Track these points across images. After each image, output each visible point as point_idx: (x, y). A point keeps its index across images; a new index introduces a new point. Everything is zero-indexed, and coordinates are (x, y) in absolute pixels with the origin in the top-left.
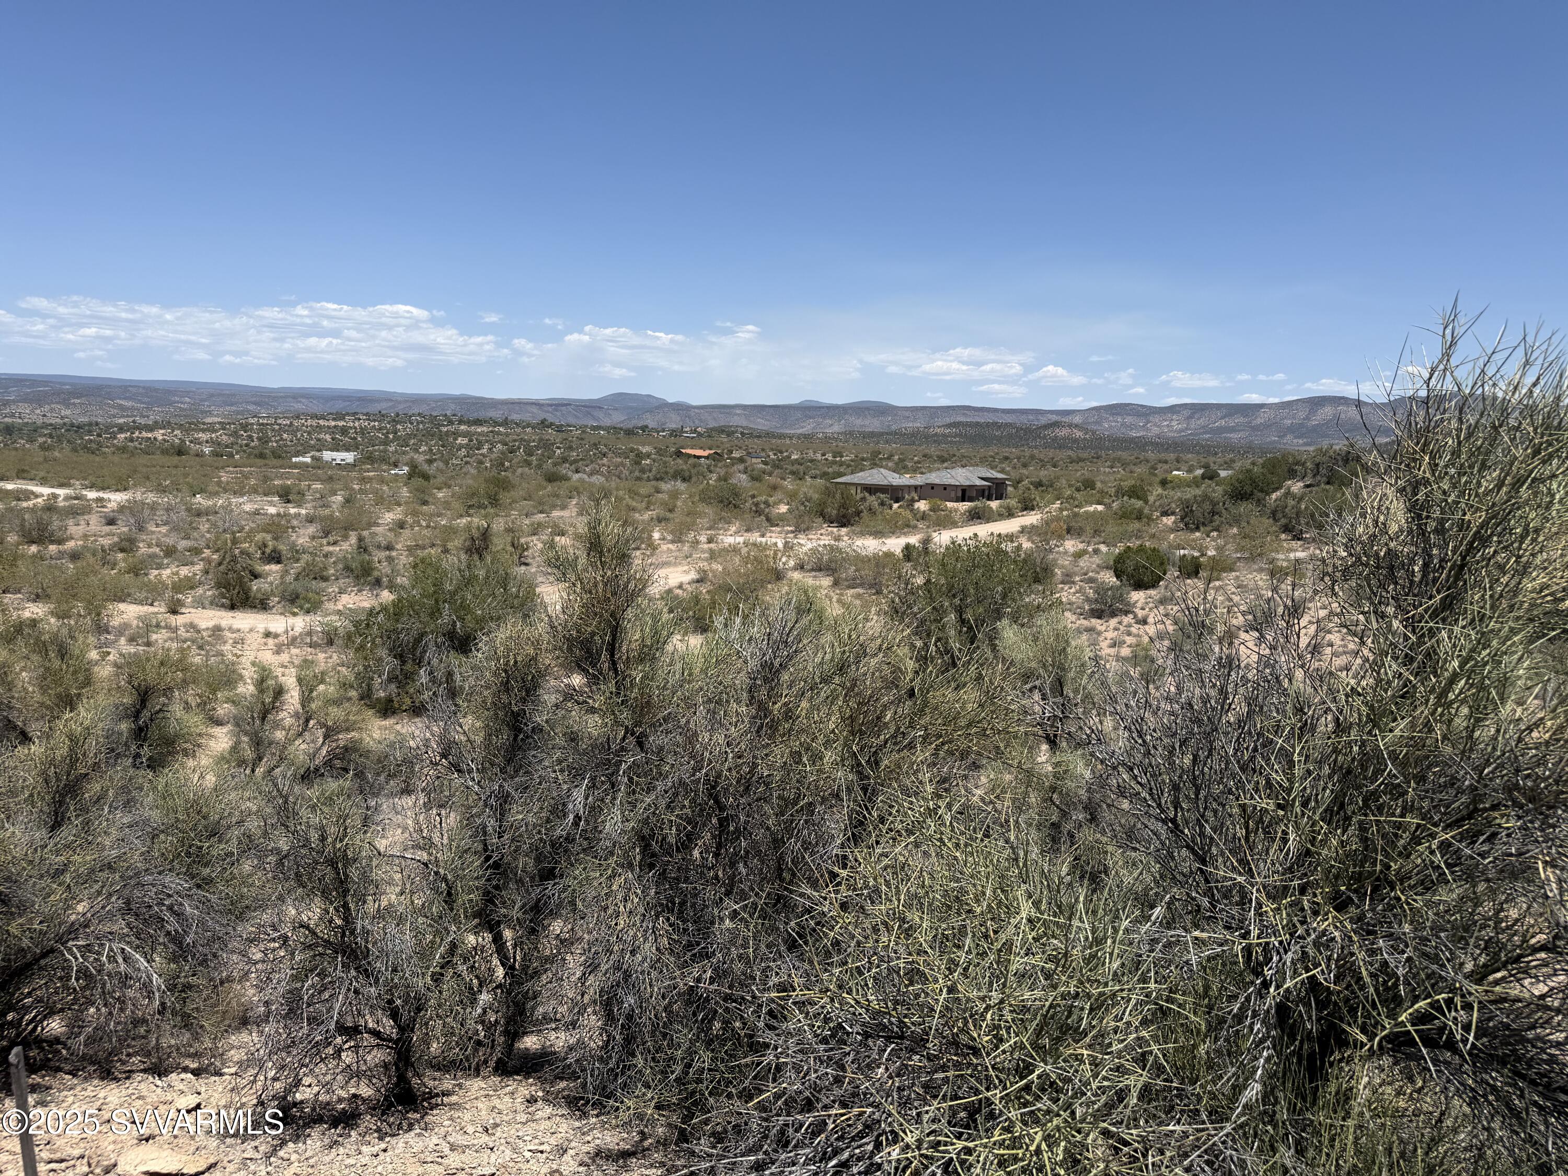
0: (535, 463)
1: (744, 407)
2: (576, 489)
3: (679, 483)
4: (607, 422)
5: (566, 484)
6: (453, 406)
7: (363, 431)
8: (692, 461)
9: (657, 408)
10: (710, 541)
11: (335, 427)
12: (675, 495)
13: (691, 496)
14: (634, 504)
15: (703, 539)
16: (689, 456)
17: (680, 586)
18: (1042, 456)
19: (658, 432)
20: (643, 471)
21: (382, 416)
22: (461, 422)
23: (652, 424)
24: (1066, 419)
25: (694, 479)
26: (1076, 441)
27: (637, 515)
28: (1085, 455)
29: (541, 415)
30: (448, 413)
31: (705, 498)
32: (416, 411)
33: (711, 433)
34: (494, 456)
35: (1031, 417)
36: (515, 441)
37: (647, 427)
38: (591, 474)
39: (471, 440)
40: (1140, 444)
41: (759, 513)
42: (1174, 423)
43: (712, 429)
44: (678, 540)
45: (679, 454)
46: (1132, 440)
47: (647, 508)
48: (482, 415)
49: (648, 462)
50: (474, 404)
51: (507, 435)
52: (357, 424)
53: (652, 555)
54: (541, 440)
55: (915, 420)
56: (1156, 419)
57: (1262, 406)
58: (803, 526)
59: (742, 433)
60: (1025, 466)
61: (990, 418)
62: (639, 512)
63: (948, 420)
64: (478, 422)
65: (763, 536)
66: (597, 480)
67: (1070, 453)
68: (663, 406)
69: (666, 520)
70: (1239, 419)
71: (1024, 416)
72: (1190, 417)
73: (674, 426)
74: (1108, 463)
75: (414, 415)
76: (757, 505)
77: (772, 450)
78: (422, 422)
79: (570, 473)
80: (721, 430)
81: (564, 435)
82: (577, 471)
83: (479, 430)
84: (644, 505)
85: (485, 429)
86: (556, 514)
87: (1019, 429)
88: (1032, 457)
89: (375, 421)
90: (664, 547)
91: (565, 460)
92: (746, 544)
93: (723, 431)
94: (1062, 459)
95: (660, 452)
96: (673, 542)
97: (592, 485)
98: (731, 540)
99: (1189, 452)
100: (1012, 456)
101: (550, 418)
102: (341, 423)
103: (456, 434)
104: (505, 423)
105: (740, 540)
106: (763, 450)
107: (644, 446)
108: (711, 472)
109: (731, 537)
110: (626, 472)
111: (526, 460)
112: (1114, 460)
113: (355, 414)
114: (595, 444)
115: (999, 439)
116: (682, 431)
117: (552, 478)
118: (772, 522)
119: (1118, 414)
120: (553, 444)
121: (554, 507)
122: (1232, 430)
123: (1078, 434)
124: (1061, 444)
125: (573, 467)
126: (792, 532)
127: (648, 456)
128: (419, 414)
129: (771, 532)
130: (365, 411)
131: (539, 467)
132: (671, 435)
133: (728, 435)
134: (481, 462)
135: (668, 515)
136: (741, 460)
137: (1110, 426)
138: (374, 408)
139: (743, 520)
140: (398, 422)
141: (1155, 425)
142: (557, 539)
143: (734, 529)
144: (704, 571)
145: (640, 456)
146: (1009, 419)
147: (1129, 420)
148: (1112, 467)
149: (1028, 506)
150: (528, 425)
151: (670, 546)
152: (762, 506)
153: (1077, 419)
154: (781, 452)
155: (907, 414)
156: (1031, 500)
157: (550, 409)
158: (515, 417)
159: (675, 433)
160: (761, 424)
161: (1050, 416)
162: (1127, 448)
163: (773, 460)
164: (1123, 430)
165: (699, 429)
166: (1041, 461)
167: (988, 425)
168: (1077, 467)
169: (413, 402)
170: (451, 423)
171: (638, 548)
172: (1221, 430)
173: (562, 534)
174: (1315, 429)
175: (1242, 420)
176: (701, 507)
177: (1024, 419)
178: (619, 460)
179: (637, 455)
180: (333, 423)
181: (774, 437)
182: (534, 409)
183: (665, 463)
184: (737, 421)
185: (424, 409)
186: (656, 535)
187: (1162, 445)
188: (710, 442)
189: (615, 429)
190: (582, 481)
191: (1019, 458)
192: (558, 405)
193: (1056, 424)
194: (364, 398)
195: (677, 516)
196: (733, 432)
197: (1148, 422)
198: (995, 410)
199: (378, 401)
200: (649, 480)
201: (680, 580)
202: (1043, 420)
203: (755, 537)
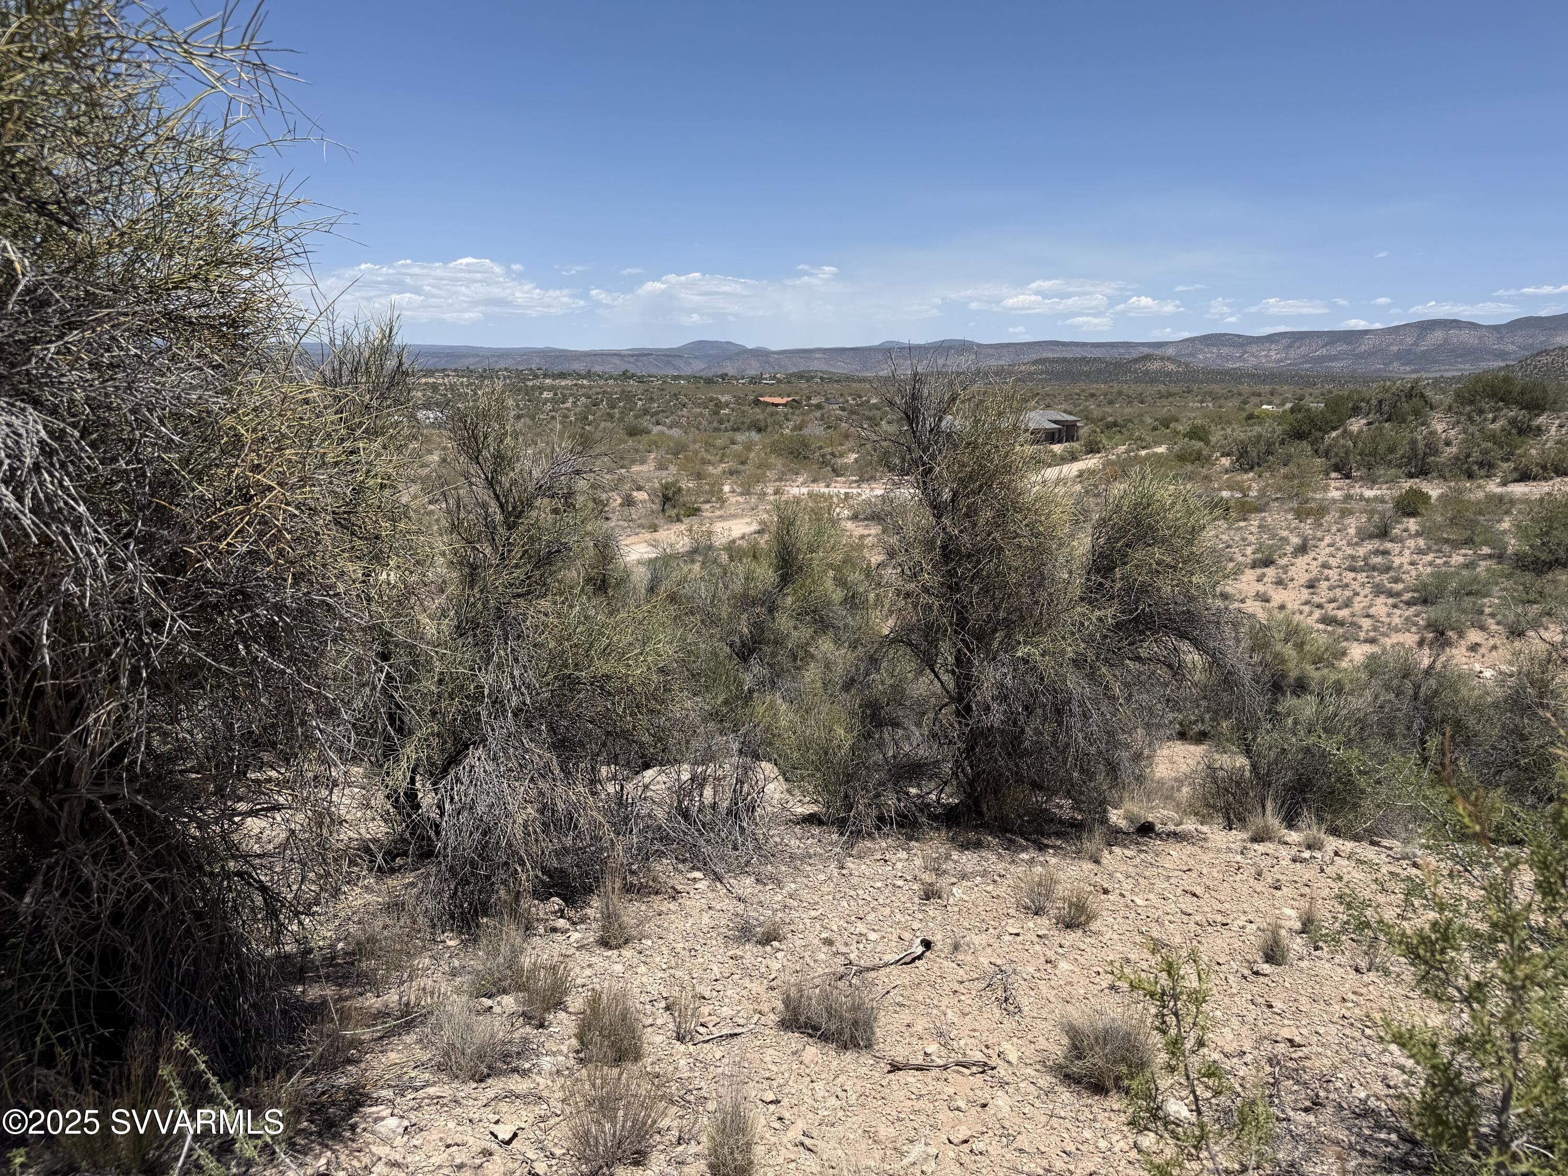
0: (617, 415)
1: (824, 351)
2: (655, 443)
3: (753, 434)
4: (687, 371)
5: (645, 438)
6: (538, 360)
7: (453, 388)
8: (770, 409)
9: (737, 354)
10: (776, 493)
11: (426, 384)
12: (749, 447)
13: (764, 447)
14: (709, 457)
15: (770, 490)
16: (767, 404)
17: (743, 538)
18: (1130, 392)
19: (738, 380)
20: (721, 422)
21: (469, 372)
22: (545, 376)
23: (731, 371)
24: (1158, 352)
25: (770, 429)
26: (1168, 374)
27: (710, 468)
28: (1174, 389)
29: (623, 367)
30: (534, 367)
31: (775, 449)
32: (503, 366)
33: (791, 379)
34: (578, 410)
35: (1122, 351)
36: (598, 393)
37: (726, 375)
38: (671, 427)
39: (556, 394)
40: (1237, 376)
41: (825, 463)
42: (1273, 353)
43: (792, 375)
44: (746, 492)
45: (757, 402)
46: (1228, 372)
47: (721, 461)
48: (566, 367)
49: (727, 411)
50: (557, 357)
51: (590, 387)
52: (446, 381)
53: (721, 508)
54: (623, 392)
55: (1000, 358)
56: (1254, 349)
57: (1366, 332)
58: (866, 476)
59: (821, 378)
60: (1111, 403)
61: (1078, 353)
62: (713, 465)
63: (1035, 357)
64: (562, 376)
65: (828, 486)
66: (676, 432)
67: (1161, 387)
68: (743, 352)
69: (738, 472)
70: (1341, 347)
71: (1115, 350)
72: (1289, 347)
73: (753, 373)
74: (1199, 398)
75: (500, 370)
76: (823, 456)
77: (851, 394)
78: (509, 377)
79: (651, 426)
80: (800, 376)
81: (645, 386)
82: (658, 423)
83: (563, 384)
84: (718, 458)
85: (569, 382)
86: (635, 468)
87: (1108, 364)
88: (1120, 393)
89: (463, 377)
90: (733, 500)
91: (646, 412)
92: (810, 495)
93: (802, 377)
94: (1151, 395)
95: (739, 401)
96: (742, 494)
97: (671, 438)
98: (795, 491)
99: (1287, 383)
100: (1098, 393)
101: (632, 369)
102: (431, 380)
103: (542, 389)
104: (588, 375)
105: (805, 490)
106: (842, 395)
107: (723, 394)
108: (788, 420)
109: (797, 489)
110: (705, 423)
111: (608, 414)
112: (1206, 393)
113: (444, 370)
114: (675, 395)
115: (1087, 375)
116: (761, 378)
117: (633, 432)
118: (837, 472)
119: (1212, 345)
120: (634, 396)
121: (633, 462)
122: (1334, 358)
123: (1171, 367)
124: (1151, 378)
125: (653, 419)
126: (856, 481)
127: (727, 405)
128: (506, 369)
129: (836, 482)
130: (453, 367)
131: (621, 419)
132: (750, 383)
133: (808, 381)
134: (566, 417)
135: (740, 467)
136: (819, 407)
137: (1204, 358)
138: (461, 364)
139: (810, 471)
140: (485, 378)
141: (1253, 355)
142: (635, 494)
143: (801, 480)
144: (765, 523)
145: (719, 405)
146: (1097, 353)
147: (1225, 351)
148: (1202, 402)
149: (1092, 449)
150: (611, 377)
151: (739, 498)
152: (828, 457)
153: (1171, 351)
154: (860, 397)
155: (991, 352)
156: (1097, 443)
157: (632, 360)
158: (598, 369)
159: (754, 380)
160: (841, 368)
161: (1142, 349)
162: (1222, 381)
163: (851, 405)
164: (1219, 362)
165: (778, 376)
166: (1129, 397)
167: (1075, 360)
168: (1165, 402)
169: (499, 356)
170: (536, 377)
171: (708, 502)
172: (1322, 359)
173: (639, 489)
174: (1424, 355)
175: (1344, 347)
176: (773, 459)
177: (1115, 353)
178: (698, 410)
179: (716, 405)
180: (423, 380)
181: (854, 380)
182: (616, 360)
183: (743, 412)
184: (817, 365)
185: (509, 363)
186: (727, 488)
187: (1259, 377)
188: (788, 388)
189: (695, 379)
190: (662, 434)
191: (1105, 395)
192: (639, 355)
193: (1147, 358)
194: (453, 354)
195: (748, 469)
196: (813, 378)
197: (1246, 352)
198: (1084, 344)
199: (465, 356)
200: (726, 430)
201: (743, 531)
202: (1135, 354)
203: (820, 488)
